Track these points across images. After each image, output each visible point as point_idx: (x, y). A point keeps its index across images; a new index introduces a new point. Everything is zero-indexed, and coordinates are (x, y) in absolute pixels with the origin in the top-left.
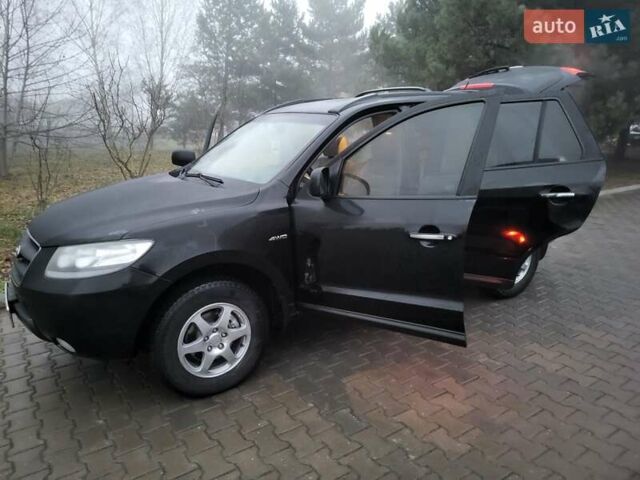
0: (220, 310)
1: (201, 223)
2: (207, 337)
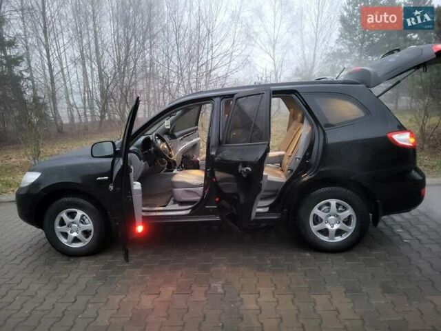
0: (75, 213)
1: (62, 167)
2: (70, 226)
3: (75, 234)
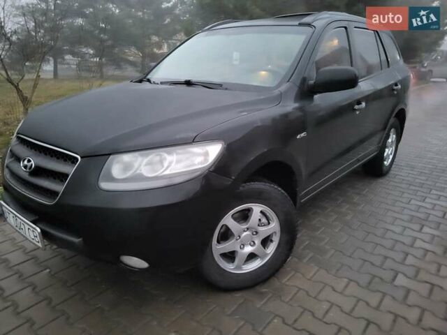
0: (249, 210)
2: (240, 236)
3: (248, 249)
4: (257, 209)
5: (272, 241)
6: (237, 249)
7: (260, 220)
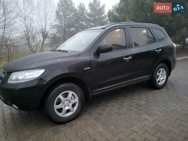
0: (68, 93)
2: (64, 103)
3: (67, 108)
4: (71, 93)
5: (75, 105)
6: (63, 107)
7: (72, 97)
